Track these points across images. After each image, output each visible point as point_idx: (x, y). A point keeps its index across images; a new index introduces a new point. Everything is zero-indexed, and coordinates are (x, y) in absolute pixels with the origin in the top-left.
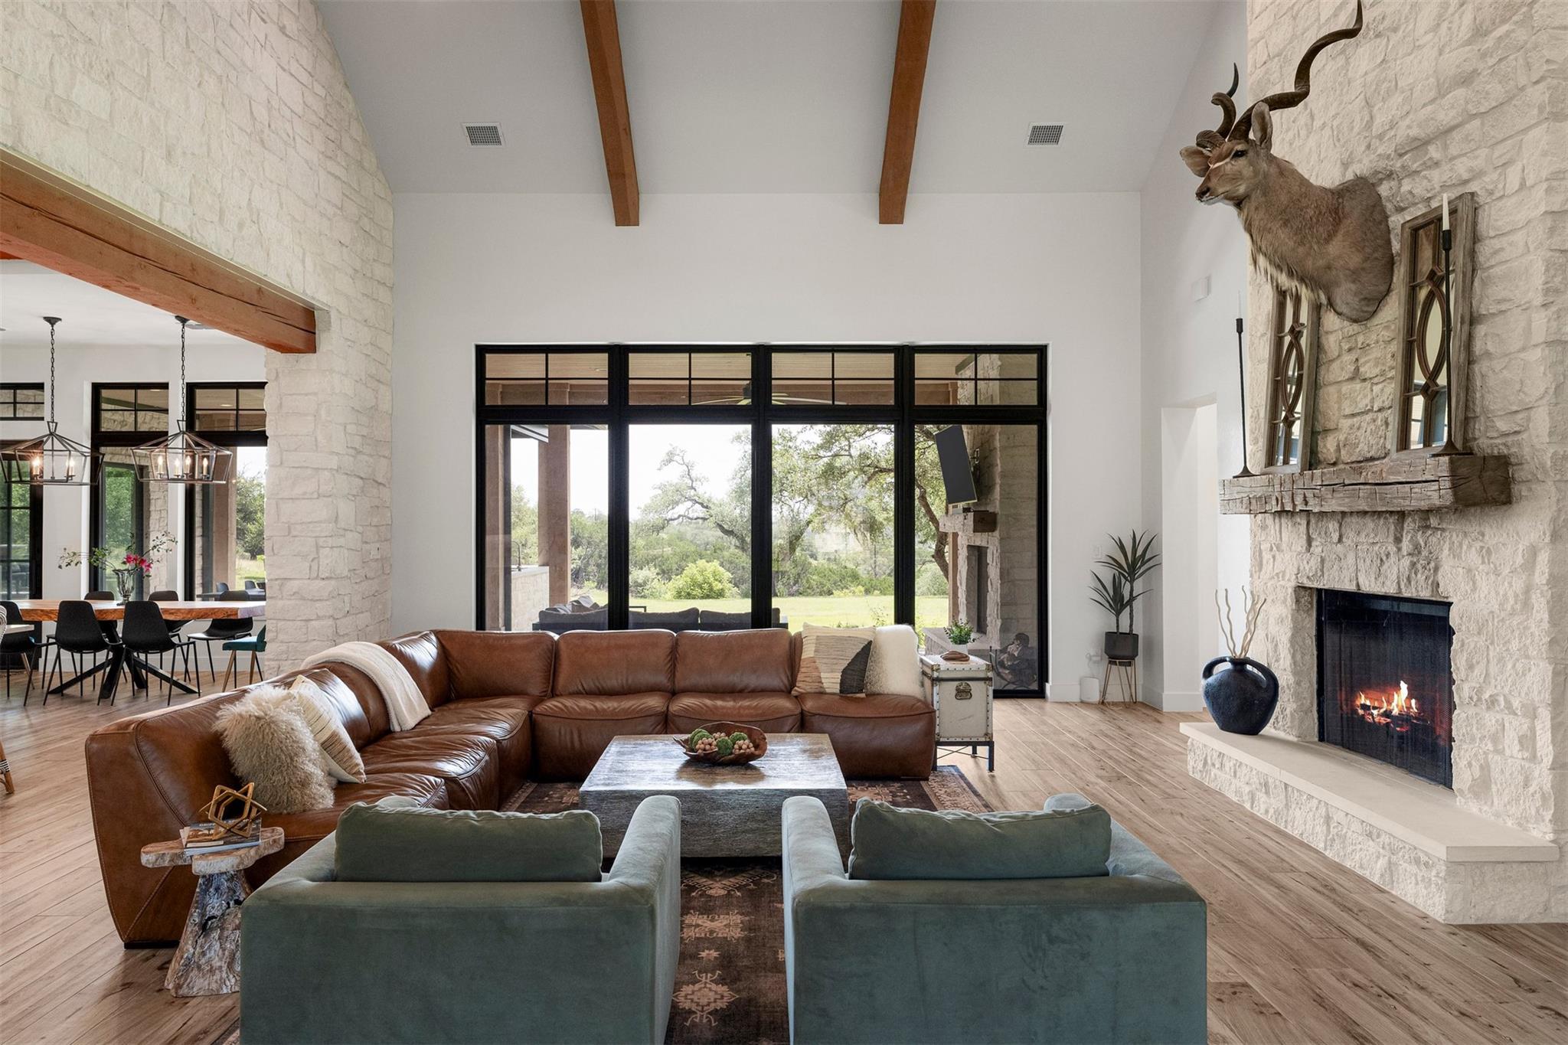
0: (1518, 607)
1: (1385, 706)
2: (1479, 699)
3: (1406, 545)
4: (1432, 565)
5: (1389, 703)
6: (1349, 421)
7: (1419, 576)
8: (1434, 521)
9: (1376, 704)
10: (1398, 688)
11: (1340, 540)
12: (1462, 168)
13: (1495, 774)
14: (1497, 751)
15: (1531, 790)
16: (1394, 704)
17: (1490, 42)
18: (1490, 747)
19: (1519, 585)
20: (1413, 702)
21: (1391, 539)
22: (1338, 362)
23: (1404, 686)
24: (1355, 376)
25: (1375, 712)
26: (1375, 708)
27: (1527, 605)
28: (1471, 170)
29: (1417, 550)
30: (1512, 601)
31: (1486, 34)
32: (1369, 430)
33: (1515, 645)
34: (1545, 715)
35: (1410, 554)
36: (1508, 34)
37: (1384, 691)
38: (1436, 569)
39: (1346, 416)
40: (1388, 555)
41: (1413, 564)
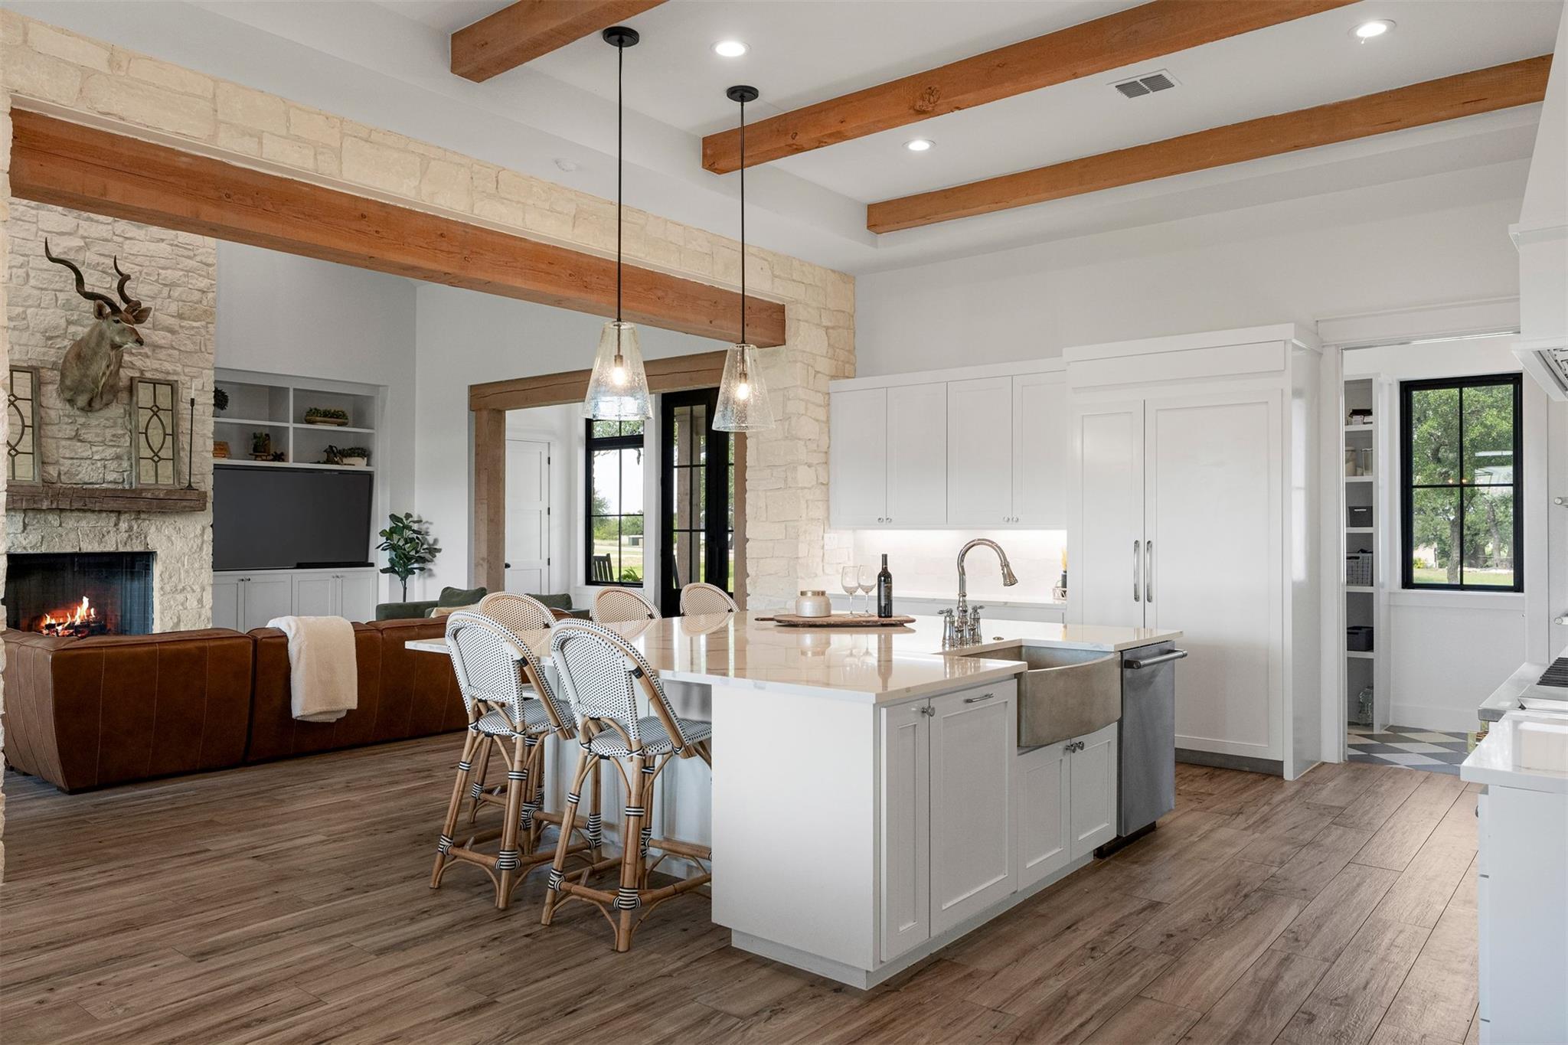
0: (198, 550)
1: (69, 620)
2: (176, 590)
3: (123, 526)
4: (143, 536)
5: (73, 616)
6: (70, 461)
7: (134, 541)
8: (143, 516)
9: (61, 621)
10: (82, 602)
11: (60, 525)
12: (169, 367)
13: (183, 617)
14: (185, 609)
15: (203, 618)
16: (77, 617)
17: (185, 323)
18: (181, 607)
19: (199, 541)
20: (92, 610)
21: (112, 524)
22: (57, 427)
23: (85, 600)
24: (77, 437)
25: (60, 628)
26: (59, 625)
27: (201, 549)
28: (175, 370)
29: (131, 528)
30: (195, 548)
31: (184, 319)
32: (90, 468)
33: (197, 565)
34: (209, 589)
35: (126, 531)
36: (198, 328)
37: (68, 608)
38: (145, 538)
39: (64, 458)
40: (109, 532)
41: (130, 536)
